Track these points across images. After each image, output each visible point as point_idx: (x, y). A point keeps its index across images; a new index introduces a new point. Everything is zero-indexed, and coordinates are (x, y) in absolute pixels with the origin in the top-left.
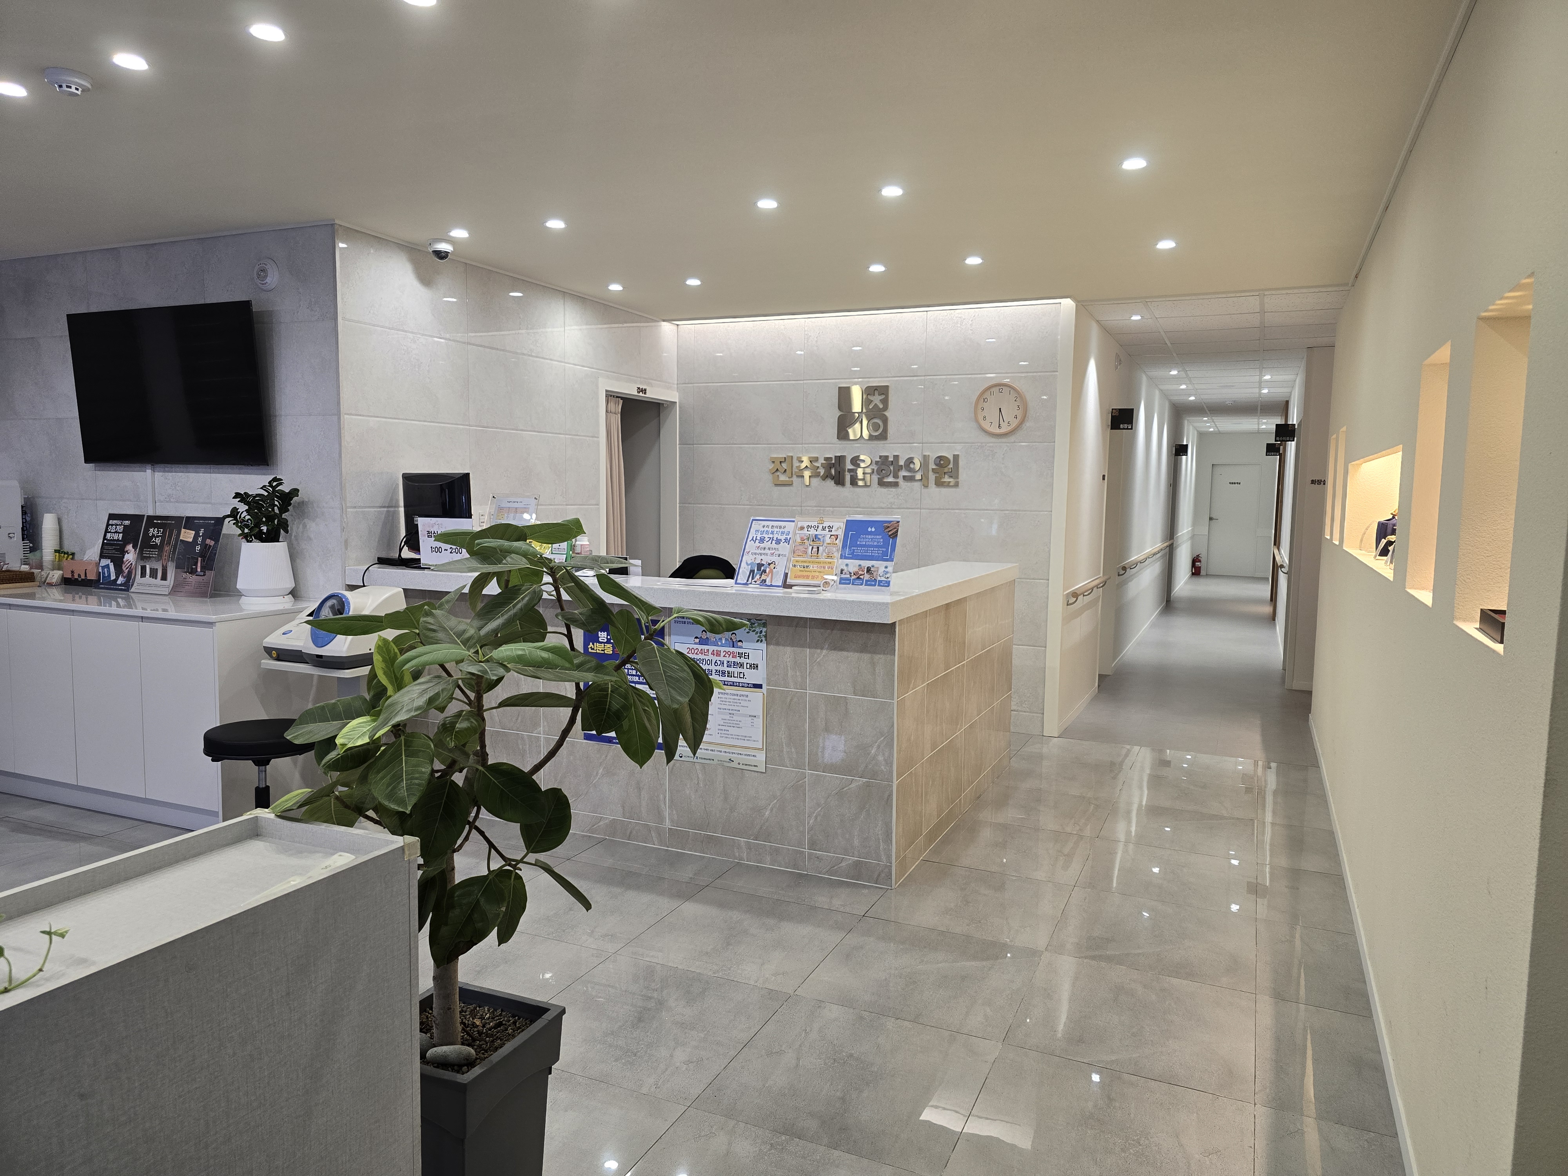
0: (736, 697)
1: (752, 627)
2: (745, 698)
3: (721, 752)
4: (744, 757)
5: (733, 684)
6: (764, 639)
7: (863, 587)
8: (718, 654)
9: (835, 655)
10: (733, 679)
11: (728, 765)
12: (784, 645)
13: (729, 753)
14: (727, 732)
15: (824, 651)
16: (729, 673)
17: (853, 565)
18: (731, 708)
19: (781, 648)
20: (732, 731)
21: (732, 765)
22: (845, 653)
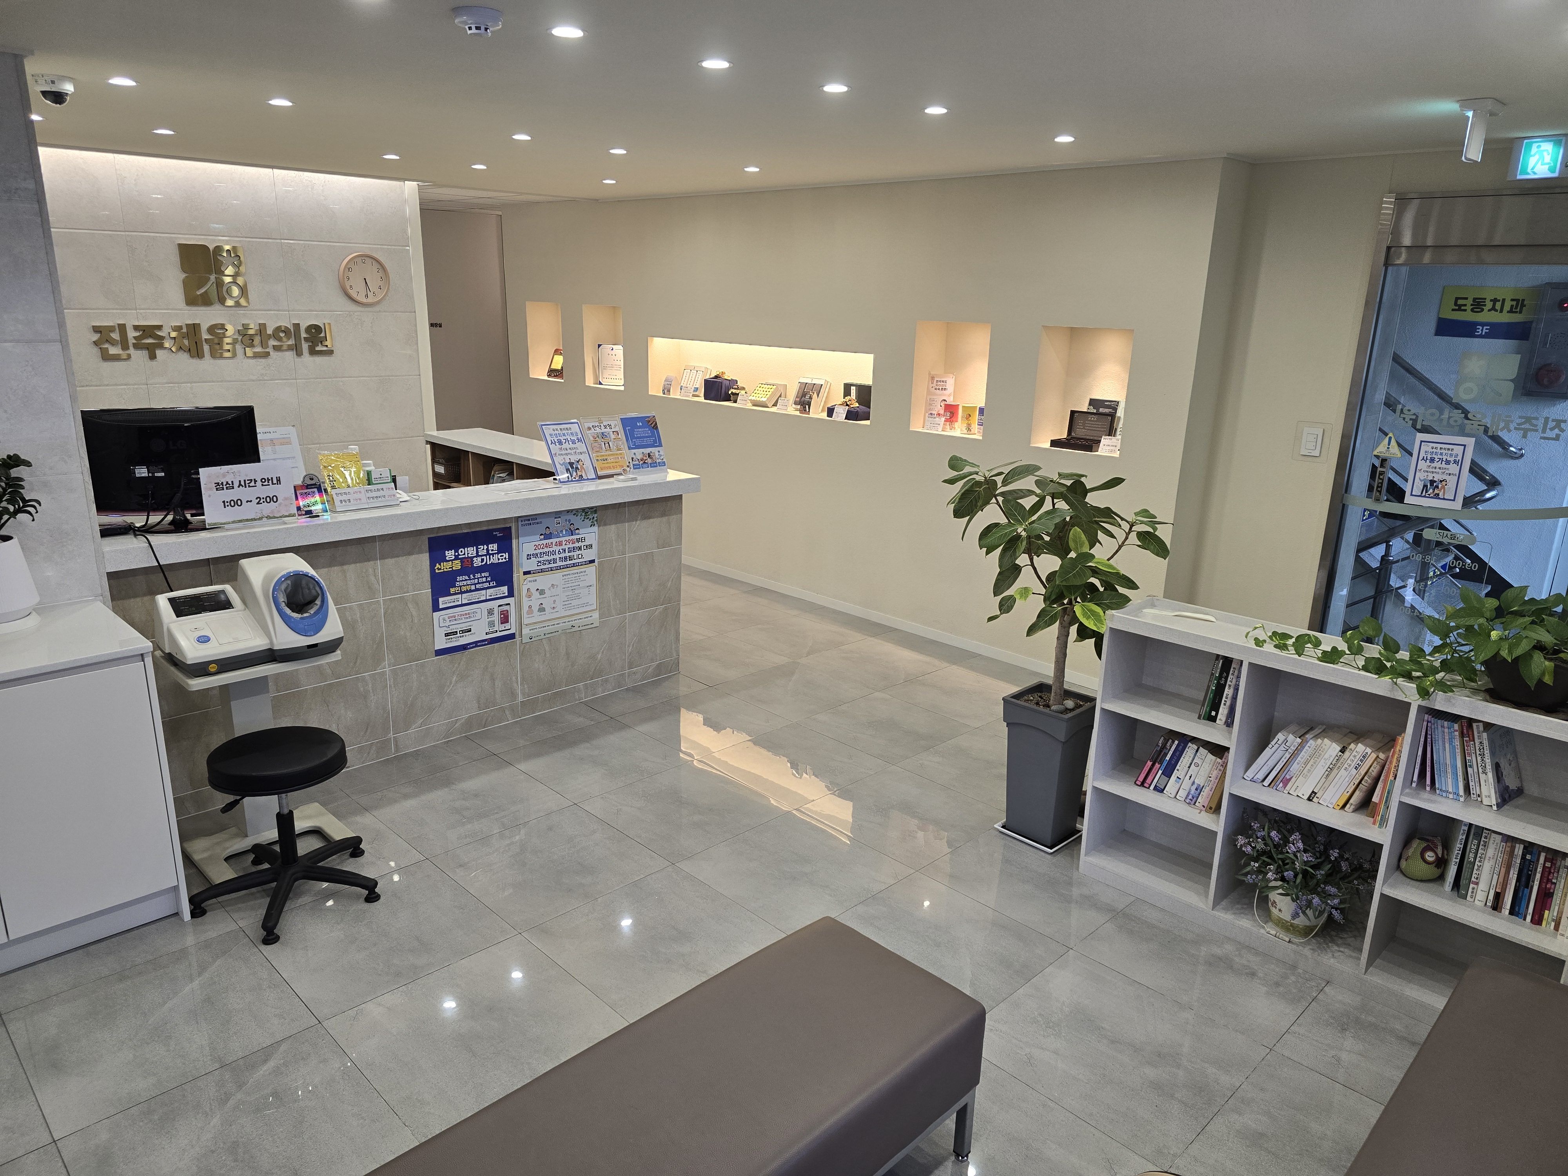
0: (576, 575)
1: (586, 516)
2: (583, 574)
3: (565, 622)
4: (583, 620)
5: (574, 565)
6: (596, 523)
7: (649, 469)
8: (560, 544)
9: (645, 523)
10: (573, 562)
11: (571, 630)
12: (610, 525)
13: (572, 621)
14: (571, 605)
15: (638, 522)
16: (570, 558)
17: (639, 453)
18: (573, 585)
19: (608, 527)
20: (574, 603)
21: (574, 629)
22: (651, 520)
